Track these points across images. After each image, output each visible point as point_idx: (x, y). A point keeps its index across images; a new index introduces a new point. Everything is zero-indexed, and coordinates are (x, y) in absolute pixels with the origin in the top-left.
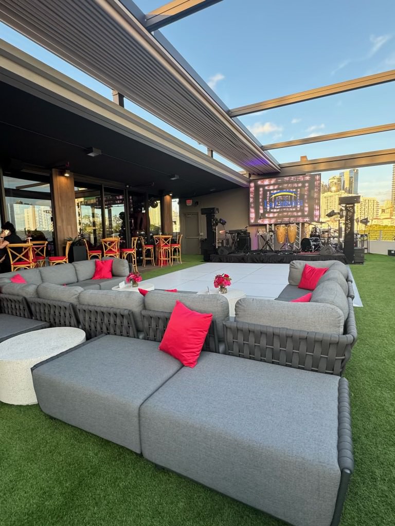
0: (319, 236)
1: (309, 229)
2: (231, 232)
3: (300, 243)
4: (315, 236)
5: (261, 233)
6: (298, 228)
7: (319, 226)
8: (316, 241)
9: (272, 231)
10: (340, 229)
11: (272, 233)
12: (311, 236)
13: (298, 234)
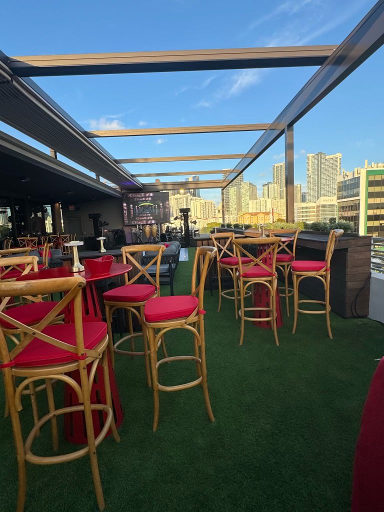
0: (170, 232)
1: (165, 227)
2: (112, 231)
3: (159, 237)
4: (168, 232)
5: (134, 231)
6: (158, 227)
7: (170, 225)
8: (169, 235)
9: (141, 230)
10: (182, 227)
11: (141, 231)
12: (166, 232)
13: (158, 231)
